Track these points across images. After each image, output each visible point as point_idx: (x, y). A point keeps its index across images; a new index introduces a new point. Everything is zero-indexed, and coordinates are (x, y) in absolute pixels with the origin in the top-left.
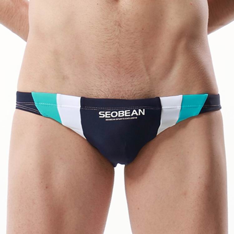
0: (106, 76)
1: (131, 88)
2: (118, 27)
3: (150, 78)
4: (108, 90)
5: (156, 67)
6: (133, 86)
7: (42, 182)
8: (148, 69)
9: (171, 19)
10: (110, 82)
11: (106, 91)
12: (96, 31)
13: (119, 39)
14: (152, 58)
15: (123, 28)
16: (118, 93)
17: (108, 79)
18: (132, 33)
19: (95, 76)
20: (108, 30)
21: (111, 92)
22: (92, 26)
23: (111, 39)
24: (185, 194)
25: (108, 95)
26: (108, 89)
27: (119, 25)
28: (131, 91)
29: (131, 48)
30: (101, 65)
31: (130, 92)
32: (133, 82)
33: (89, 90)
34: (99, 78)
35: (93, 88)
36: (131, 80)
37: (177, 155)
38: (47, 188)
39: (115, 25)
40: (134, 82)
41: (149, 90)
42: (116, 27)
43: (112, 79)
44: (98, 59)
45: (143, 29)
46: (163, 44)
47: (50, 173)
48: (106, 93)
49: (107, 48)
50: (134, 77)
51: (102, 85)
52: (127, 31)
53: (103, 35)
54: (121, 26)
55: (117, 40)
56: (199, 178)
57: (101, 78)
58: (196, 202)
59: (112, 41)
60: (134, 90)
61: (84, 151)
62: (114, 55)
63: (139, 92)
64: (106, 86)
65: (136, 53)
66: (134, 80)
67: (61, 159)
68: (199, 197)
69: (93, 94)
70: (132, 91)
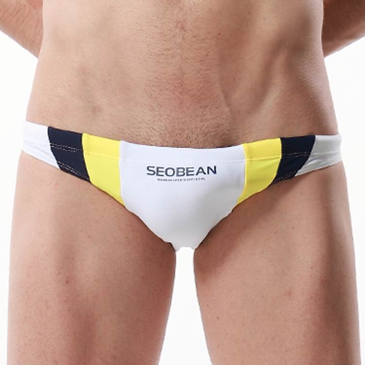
0: (161, 106)
1: (201, 124)
2: (181, 31)
3: (231, 111)
4: (164, 128)
5: (241, 94)
6: (204, 122)
7: (60, 274)
8: (227, 96)
9: (264, 19)
10: (168, 115)
11: (161, 130)
12: (146, 37)
13: (181, 50)
14: (234, 80)
15: (187, 32)
16: (180, 132)
17: (165, 112)
18: (203, 40)
19: (144, 106)
20: (165, 36)
21: (170, 131)
22: (141, 30)
23: (169, 50)
24: (290, 293)
25: (166, 136)
26: (165, 126)
27: (181, 28)
28: (201, 129)
29: (201, 64)
30: (153, 91)
31: (199, 129)
32: (204, 115)
33: (134, 128)
34: (150, 110)
35: (140, 125)
36: (201, 113)
37: (276, 233)
38: (67, 282)
39: (176, 27)
40: (206, 114)
41: (229, 128)
42: (178, 30)
43: (171, 111)
44: (149, 80)
45: (220, 34)
46: (252, 57)
47: (73, 259)
48: (162, 132)
49: (162, 63)
50: (206, 107)
51: (154, 121)
52: (194, 37)
53: (157, 44)
54: (185, 28)
55: (179, 51)
56: (312, 267)
57: (153, 109)
58: (306, 305)
59: (170, 52)
60: (205, 126)
61: (126, 225)
62: (174, 74)
63: (214, 129)
64: (162, 122)
65: (208, 72)
66: (205, 113)
67: (89, 237)
68: (312, 297)
69: (141, 134)
70: (203, 129)
